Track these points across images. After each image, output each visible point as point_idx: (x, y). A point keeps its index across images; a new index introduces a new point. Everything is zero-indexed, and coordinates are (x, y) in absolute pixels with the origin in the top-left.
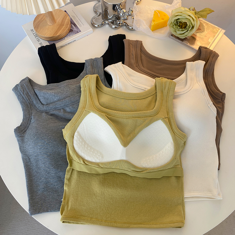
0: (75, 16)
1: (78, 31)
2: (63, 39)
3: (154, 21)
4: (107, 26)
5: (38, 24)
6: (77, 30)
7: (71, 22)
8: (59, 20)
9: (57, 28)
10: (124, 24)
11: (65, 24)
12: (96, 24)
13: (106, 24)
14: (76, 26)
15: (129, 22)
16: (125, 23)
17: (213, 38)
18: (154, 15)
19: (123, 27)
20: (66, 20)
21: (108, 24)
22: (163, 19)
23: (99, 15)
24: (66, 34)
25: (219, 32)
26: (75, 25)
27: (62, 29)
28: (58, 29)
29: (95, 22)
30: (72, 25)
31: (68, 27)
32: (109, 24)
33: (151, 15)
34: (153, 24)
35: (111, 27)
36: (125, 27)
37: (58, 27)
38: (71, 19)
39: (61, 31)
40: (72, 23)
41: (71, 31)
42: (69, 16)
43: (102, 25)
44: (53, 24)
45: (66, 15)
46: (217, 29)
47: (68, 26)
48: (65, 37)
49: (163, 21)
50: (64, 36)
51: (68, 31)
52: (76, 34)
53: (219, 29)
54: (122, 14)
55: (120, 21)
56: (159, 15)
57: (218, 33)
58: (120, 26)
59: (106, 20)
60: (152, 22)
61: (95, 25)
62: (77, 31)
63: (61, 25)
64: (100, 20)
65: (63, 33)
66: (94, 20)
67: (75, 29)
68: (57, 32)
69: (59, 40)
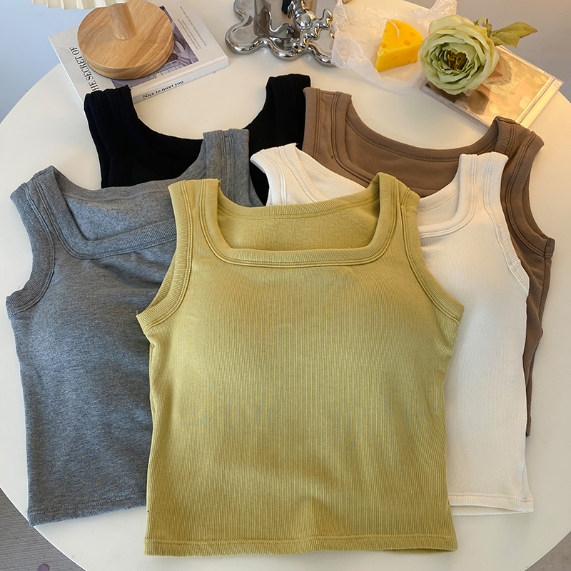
0: (186, 21)
1: (192, 60)
2: (152, 76)
3: (384, 46)
4: (266, 51)
5: (89, 35)
6: (187, 57)
7: (174, 35)
8: (143, 28)
9: (137, 50)
10: (310, 48)
11: (158, 40)
12: (237, 46)
13: (264, 46)
14: (186, 46)
15: (320, 45)
16: (310, 46)
17: (532, 99)
18: (386, 31)
19: (305, 57)
20: (163, 31)
21: (269, 46)
22: (407, 43)
23: (247, 24)
24: (158, 65)
25: (546, 84)
26: (184, 44)
27: (151, 51)
28: (139, 51)
29: (235, 40)
30: (177, 43)
31: (166, 48)
32: (271, 48)
33: (378, 32)
34: (383, 53)
35: (276, 54)
36: (310, 57)
37: (140, 46)
38: (176, 28)
39: (146, 55)
40: (178, 38)
41: (173, 57)
42: (171, 20)
43: (254, 48)
44: (128, 38)
45: (162, 18)
46: (543, 77)
47: (165, 44)
48: (157, 71)
49: (407, 47)
50: (153, 68)
51: (165, 56)
52: (184, 66)
53: (548, 78)
54: (306, 24)
55: (299, 41)
56: (398, 32)
57: (544, 87)
58: (297, 52)
59: (264, 36)
60: (381, 48)
61: (236, 48)
62: (187, 59)
63: (149, 41)
64: (250, 35)
65: (152, 63)
66: (232, 34)
67: (183, 53)
68: (136, 57)
69: (142, 80)
